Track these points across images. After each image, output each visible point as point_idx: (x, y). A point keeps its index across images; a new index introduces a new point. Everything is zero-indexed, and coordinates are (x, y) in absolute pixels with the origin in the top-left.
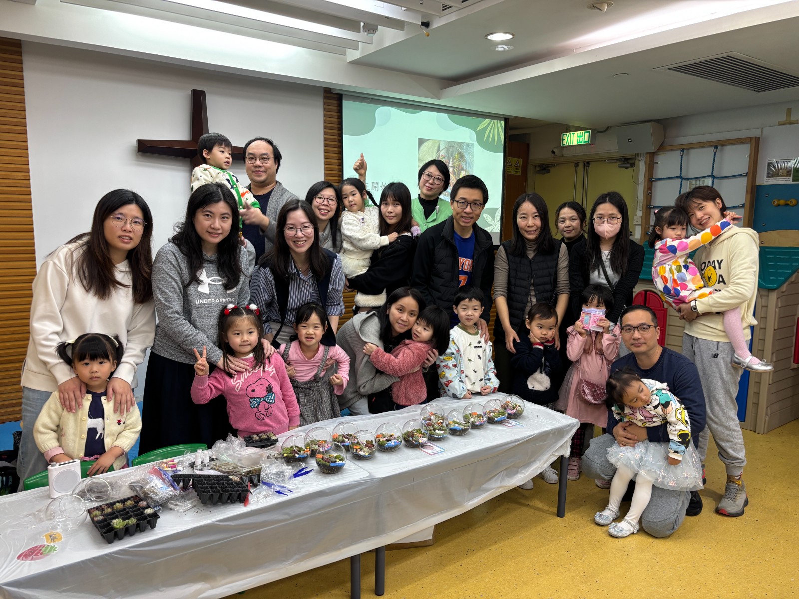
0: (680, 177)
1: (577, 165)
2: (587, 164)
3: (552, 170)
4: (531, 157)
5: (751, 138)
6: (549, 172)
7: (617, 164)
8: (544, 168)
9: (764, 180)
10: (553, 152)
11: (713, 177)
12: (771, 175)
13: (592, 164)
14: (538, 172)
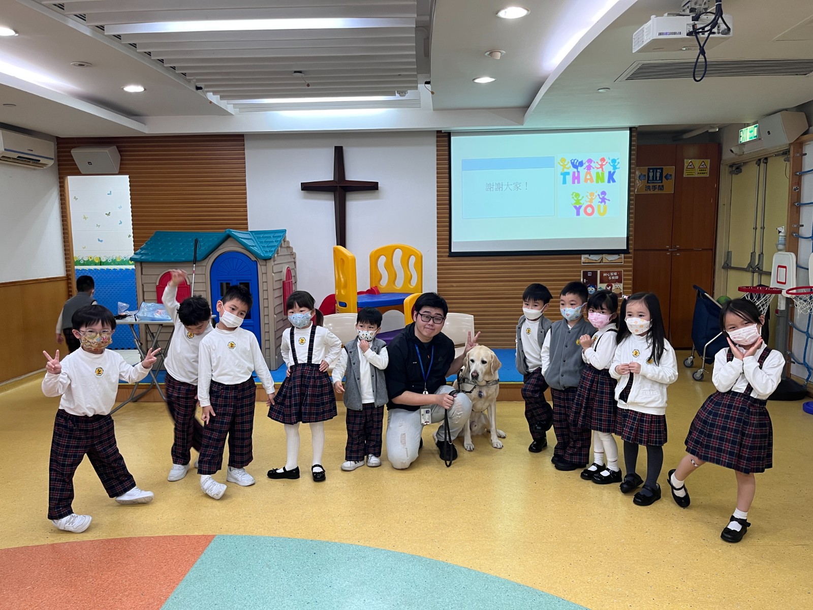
1: (758, 163)
2: (766, 159)
4: (724, 157)
6: (741, 171)
10: (732, 151)
13: (769, 160)
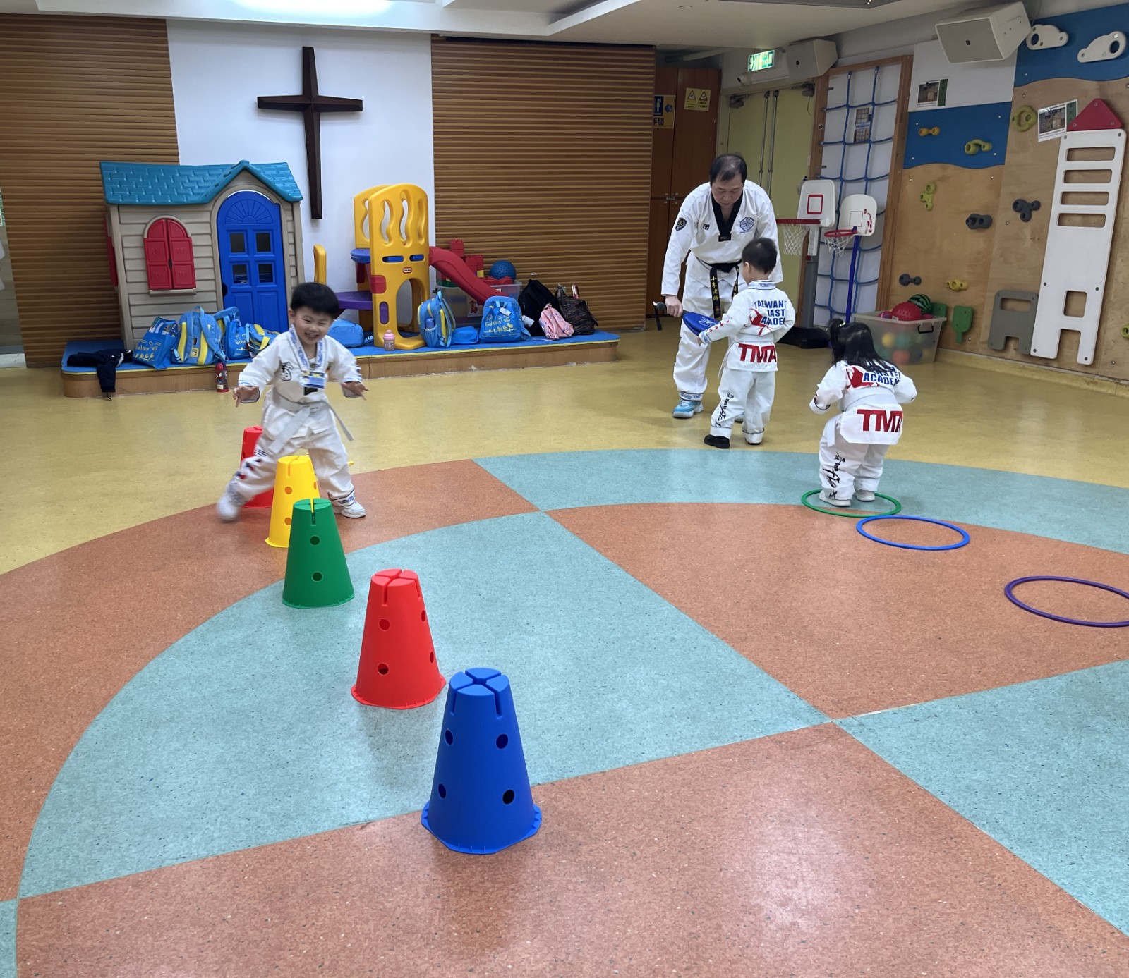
0: (848, 106)
1: (767, 96)
2: (777, 91)
3: (746, 101)
4: (724, 86)
5: (902, 56)
6: (742, 105)
7: (800, 92)
8: (737, 101)
9: (914, 106)
10: (739, 80)
11: (873, 104)
12: (922, 99)
13: (781, 92)
14: (731, 105)
